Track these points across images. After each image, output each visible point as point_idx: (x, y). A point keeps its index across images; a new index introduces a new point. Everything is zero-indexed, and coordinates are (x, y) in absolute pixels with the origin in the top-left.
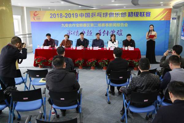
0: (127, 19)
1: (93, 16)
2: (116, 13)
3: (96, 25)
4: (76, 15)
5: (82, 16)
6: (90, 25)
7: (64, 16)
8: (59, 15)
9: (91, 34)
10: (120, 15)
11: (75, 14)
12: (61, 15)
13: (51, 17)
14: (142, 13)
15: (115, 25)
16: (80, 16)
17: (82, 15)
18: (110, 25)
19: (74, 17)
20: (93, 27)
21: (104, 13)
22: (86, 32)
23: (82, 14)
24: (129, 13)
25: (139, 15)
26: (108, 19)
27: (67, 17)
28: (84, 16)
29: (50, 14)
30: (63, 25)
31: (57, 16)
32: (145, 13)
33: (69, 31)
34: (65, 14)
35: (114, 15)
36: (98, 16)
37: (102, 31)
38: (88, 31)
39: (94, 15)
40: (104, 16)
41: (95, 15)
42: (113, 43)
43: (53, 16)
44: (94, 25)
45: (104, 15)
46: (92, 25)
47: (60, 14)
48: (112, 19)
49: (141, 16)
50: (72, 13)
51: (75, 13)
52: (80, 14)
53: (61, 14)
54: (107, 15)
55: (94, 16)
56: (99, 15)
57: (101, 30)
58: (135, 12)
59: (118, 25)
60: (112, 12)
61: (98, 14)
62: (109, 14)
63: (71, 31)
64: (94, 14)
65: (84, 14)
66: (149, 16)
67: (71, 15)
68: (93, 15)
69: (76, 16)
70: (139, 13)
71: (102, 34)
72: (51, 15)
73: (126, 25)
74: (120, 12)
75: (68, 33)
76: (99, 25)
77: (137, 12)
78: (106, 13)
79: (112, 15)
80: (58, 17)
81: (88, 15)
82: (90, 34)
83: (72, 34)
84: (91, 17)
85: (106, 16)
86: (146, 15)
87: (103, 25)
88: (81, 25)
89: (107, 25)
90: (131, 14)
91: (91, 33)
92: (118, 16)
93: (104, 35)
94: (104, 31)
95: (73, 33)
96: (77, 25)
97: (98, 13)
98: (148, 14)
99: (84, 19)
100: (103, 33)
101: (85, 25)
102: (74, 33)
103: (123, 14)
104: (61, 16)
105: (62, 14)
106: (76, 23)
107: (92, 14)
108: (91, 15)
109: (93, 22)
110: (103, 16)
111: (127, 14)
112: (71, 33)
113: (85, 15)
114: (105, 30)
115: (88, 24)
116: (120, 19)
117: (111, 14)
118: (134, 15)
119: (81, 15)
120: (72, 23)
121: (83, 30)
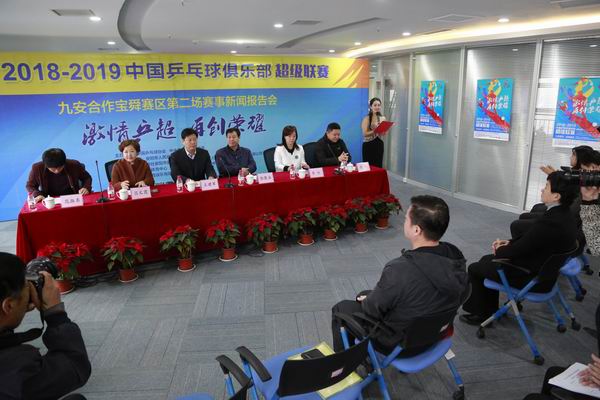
0: (274, 82)
1: (173, 74)
2: (242, 67)
3: (185, 103)
4: (114, 69)
5: (135, 73)
6: (166, 103)
7: (65, 74)
8: (46, 72)
9: (171, 133)
10: (256, 72)
11: (111, 66)
12: (55, 71)
14: (310, 69)
15: (241, 100)
16: (128, 73)
17: (134, 70)
18: (230, 101)
19: (108, 77)
20: (176, 111)
21: (207, 66)
22: (154, 126)
23: (134, 66)
24: (278, 66)
25: (302, 74)
26: (222, 83)
27: (78, 76)
28: (142, 73)
29: (4, 67)
30: (63, 105)
31: (35, 74)
32: (316, 69)
33: (91, 127)
34: (71, 66)
35: (239, 72)
36: (189, 73)
37: (206, 122)
38: (161, 123)
39: (176, 71)
40: (208, 75)
41: (181, 71)
43: (15, 74)
44: (180, 103)
45: (207, 70)
46: (172, 103)
47: (49, 67)
48: (234, 82)
49: (307, 75)
50: (96, 64)
51: (108, 64)
52: (127, 67)
53: (53, 68)
54: (217, 70)
55: (178, 73)
56: (195, 71)
57: (201, 119)
58: (292, 66)
59: (252, 100)
60: (232, 63)
61: (190, 68)
62: (224, 69)
63: (100, 128)
64: (178, 69)
65: (141, 67)
66: (325, 75)
67: (96, 69)
68: (173, 71)
69: (115, 75)
70: (303, 67)
71: (207, 131)
72: (8, 69)
73: (273, 100)
74: (255, 65)
75: (88, 135)
76: (196, 102)
77: (297, 66)
78: (215, 65)
79: (233, 72)
80: (41, 78)
81: (156, 71)
82: (167, 131)
83: (102, 136)
84: (166, 76)
85: (215, 72)
86: (319, 73)
87: (208, 101)
88: (135, 104)
89: (219, 99)
90: (282, 71)
91: (173, 128)
92: (250, 75)
93: (211, 134)
94: (213, 121)
95: (105, 134)
96: (122, 105)
97: (189, 65)
98: (324, 72)
99: (143, 84)
100: (209, 127)
101: (148, 104)
102: (110, 134)
103: (264, 70)
104: (54, 75)
105: (56, 67)
106: (115, 96)
107: (171, 69)
108: (166, 70)
109: (175, 94)
110: (205, 73)
111: (274, 70)
112: (98, 136)
113: (145, 69)
114: (213, 118)
115: (160, 102)
116: (254, 82)
117: (230, 69)
118: (292, 73)
119: (131, 70)
120: (99, 97)
121: (144, 121)
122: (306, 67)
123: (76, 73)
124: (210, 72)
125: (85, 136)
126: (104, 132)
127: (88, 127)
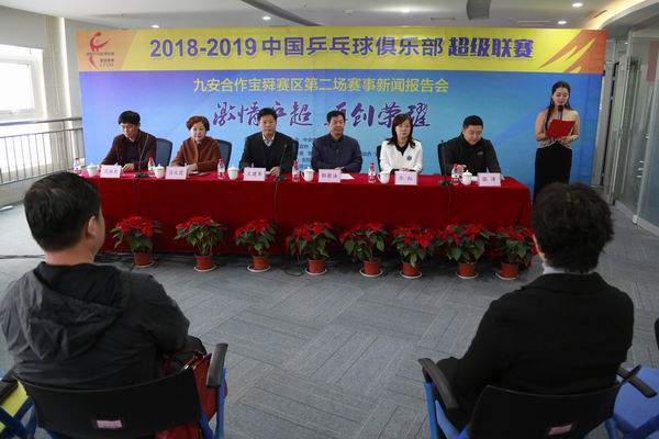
0: (445, 62)
1: (314, 50)
2: (402, 41)
3: (327, 85)
4: (250, 44)
5: (271, 49)
6: (303, 84)
7: (203, 49)
8: (186, 47)
9: (306, 119)
10: (420, 49)
11: (247, 41)
12: (193, 47)
13: (153, 54)
14: (503, 44)
15: (398, 85)
16: (264, 49)
17: (271, 46)
18: (382, 83)
19: (243, 53)
20: (315, 93)
21: (356, 40)
22: (288, 109)
23: (271, 41)
24: (453, 41)
25: (490, 51)
26: (373, 61)
27: (214, 52)
28: (279, 49)
29: (152, 43)
30: (198, 82)
31: (176, 49)
32: (512, 45)
33: (222, 106)
34: (209, 42)
35: (398, 48)
36: (334, 48)
37: (349, 109)
38: (296, 107)
39: (318, 46)
40: (356, 52)
41: (323, 46)
42: (402, 150)
43: (160, 51)
44: (320, 84)
45: (356, 45)
46: (311, 83)
47: (189, 41)
48: (389, 61)
49: (496, 52)
50: (232, 39)
51: (244, 39)
52: (264, 42)
53: (192, 44)
54: (367, 46)
55: (320, 48)
56: (340, 46)
57: (344, 104)
58: (474, 40)
59: (413, 85)
60: (389, 36)
61: (334, 43)
62: (378, 44)
63: (232, 108)
64: (320, 44)
65: (279, 42)
66: (527, 54)
67: (232, 44)
68: (314, 46)
69: (251, 51)
70: (491, 43)
71: (350, 120)
72: (155, 45)
73: (442, 86)
74: (420, 38)
75: (219, 115)
76: (340, 84)
77: (481, 40)
78: (366, 39)
79: (388, 47)
80: (181, 55)
81: (294, 46)
82: (302, 117)
83: (232, 117)
84: (306, 52)
85: (365, 48)
86: (517, 51)
87: (354, 84)
88: (269, 84)
89: (369, 82)
90: (458, 47)
91: (308, 114)
92: (412, 51)
93: (355, 125)
94: (358, 108)
95: (236, 115)
96: (255, 84)
97: (334, 39)
98: (524, 48)
99: (280, 61)
100: (353, 115)
101: (283, 83)
102: (241, 115)
103: (432, 46)
104: (193, 51)
105: (195, 42)
106: (248, 74)
107: (311, 44)
108: (307, 44)
109: (315, 73)
110: (353, 49)
111: (446, 47)
112: (228, 116)
113: (283, 44)
114: (359, 105)
115: (297, 82)
116: (418, 61)
117: (385, 45)
118: (473, 51)
119: (268, 45)
120: (232, 74)
121: (277, 104)
122: (497, 42)
123: (213, 48)
124: (359, 48)
125: (216, 115)
126: (235, 112)
127: (219, 107)
